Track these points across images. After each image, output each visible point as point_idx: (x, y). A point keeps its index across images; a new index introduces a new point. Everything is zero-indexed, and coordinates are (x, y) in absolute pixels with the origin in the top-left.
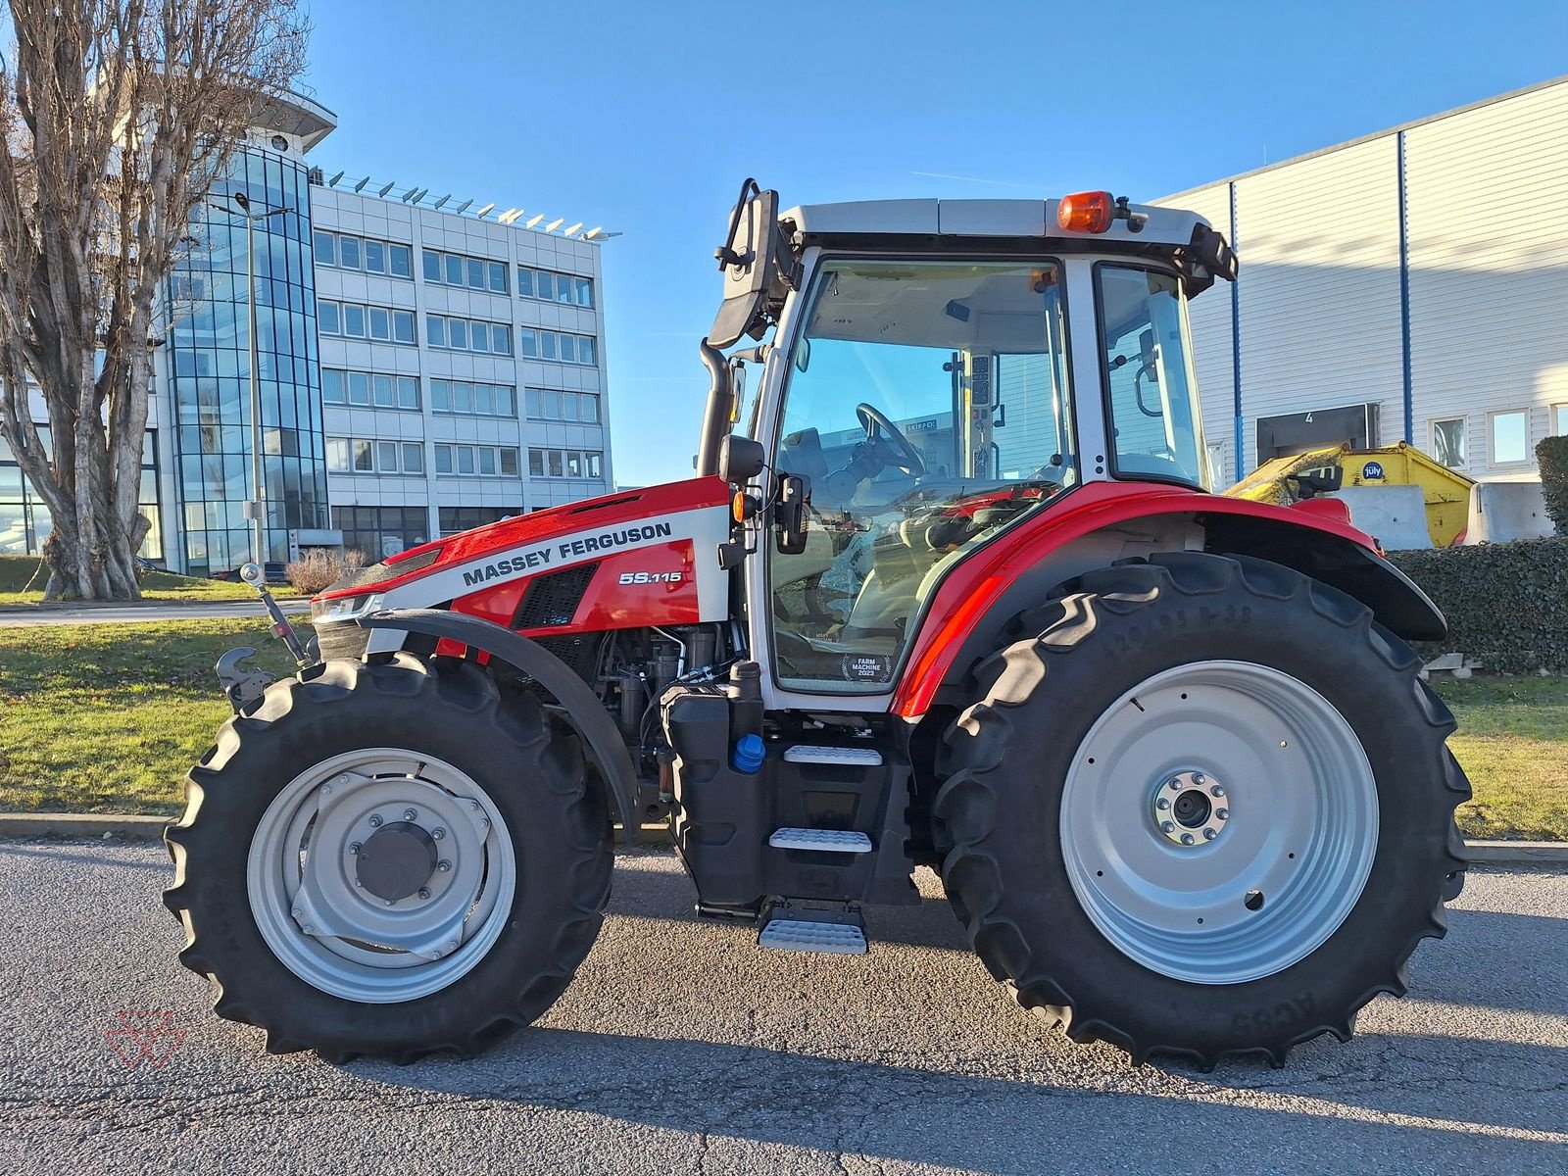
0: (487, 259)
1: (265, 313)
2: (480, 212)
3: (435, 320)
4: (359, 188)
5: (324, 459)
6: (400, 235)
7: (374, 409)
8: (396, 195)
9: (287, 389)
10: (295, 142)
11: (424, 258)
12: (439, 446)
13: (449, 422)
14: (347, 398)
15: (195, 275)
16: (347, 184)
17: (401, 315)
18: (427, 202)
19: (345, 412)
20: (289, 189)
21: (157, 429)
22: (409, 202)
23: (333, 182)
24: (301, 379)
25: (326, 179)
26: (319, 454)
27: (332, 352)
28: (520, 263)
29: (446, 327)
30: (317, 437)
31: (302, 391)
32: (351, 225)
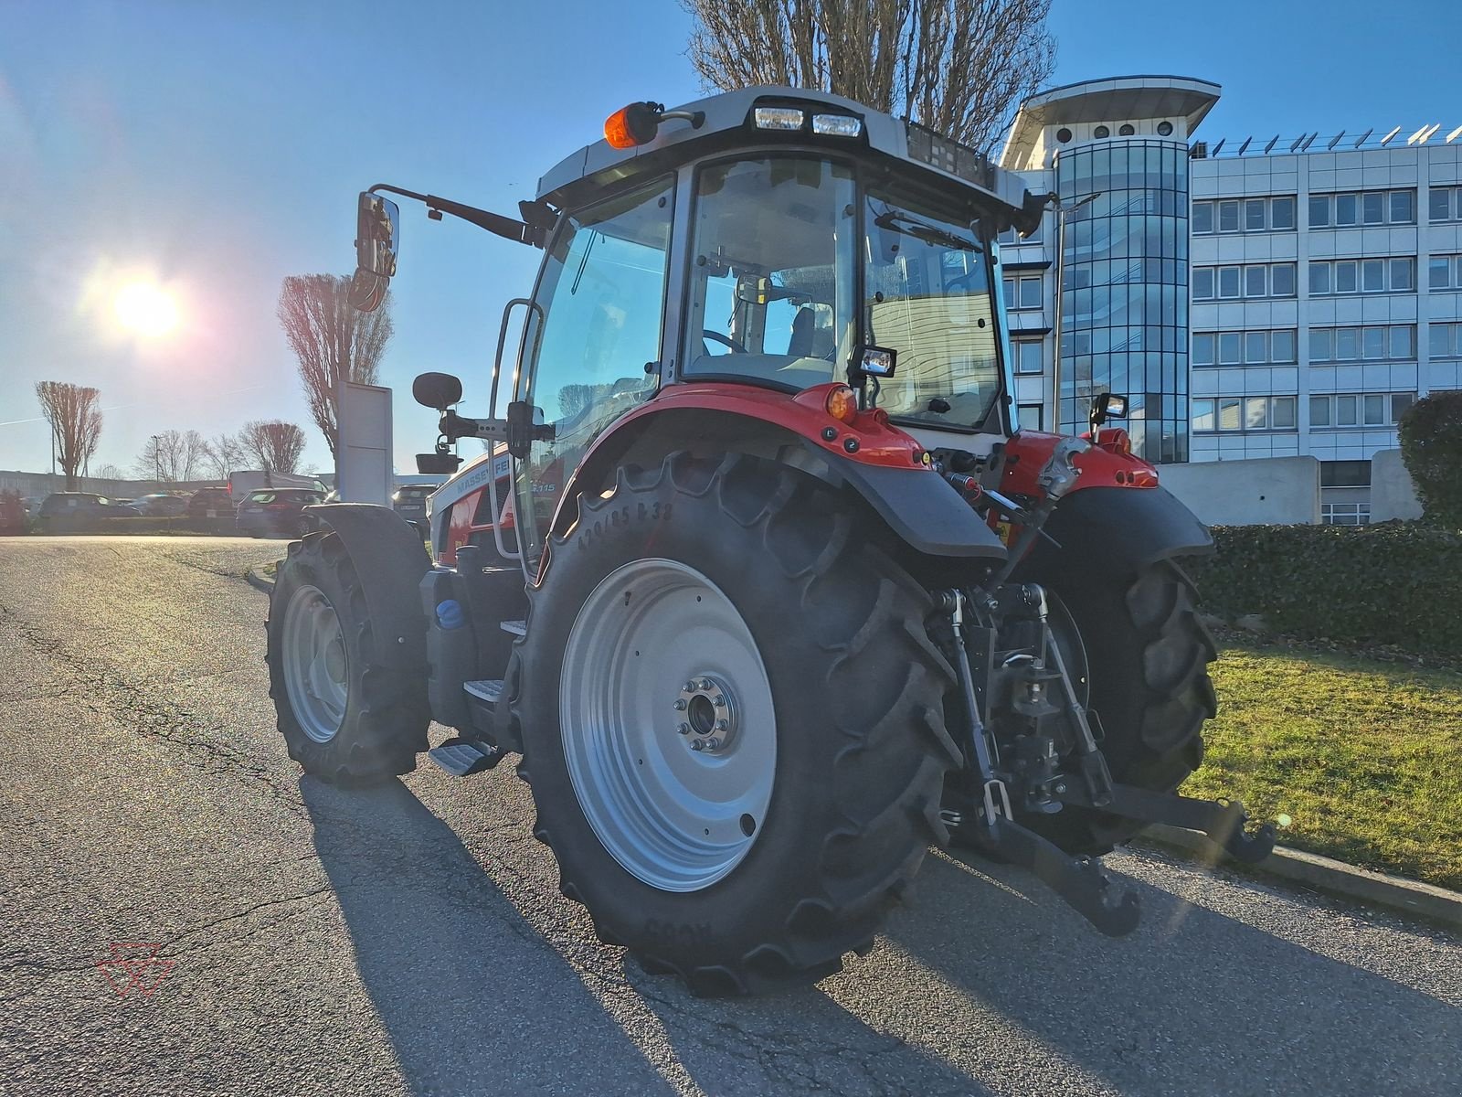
0: (1389, 190)
1: (1137, 290)
2: (1383, 141)
3: (1318, 268)
4: (1242, 151)
5: (1188, 420)
6: (1282, 187)
7: (1244, 366)
8: (1282, 147)
9: (1154, 357)
10: (1180, 125)
11: (1310, 204)
12: (1315, 398)
13: (1329, 372)
14: (1216, 359)
15: (1079, 268)
16: (1230, 150)
17: (1281, 268)
18: (1320, 145)
19: (1213, 374)
20: (1168, 170)
21: (1042, 405)
22: (1298, 151)
23: (1215, 152)
24: (1169, 345)
25: (1210, 150)
26: (1182, 415)
27: (1202, 317)
28: (1432, 184)
29: (1333, 273)
30: (1182, 400)
31: (1169, 357)
32: (1231, 189)
